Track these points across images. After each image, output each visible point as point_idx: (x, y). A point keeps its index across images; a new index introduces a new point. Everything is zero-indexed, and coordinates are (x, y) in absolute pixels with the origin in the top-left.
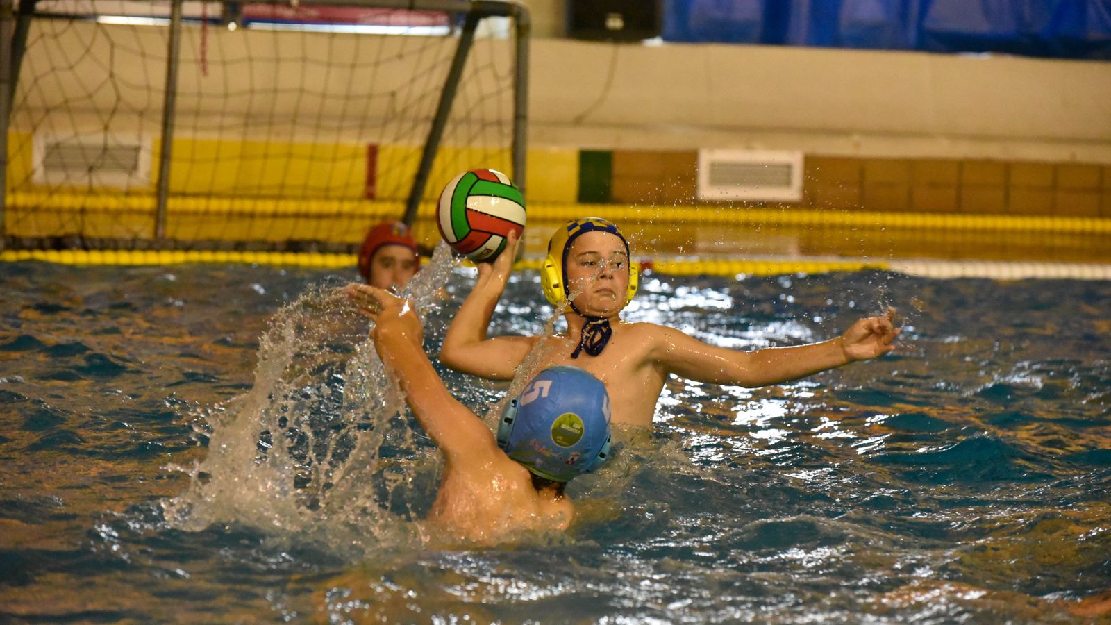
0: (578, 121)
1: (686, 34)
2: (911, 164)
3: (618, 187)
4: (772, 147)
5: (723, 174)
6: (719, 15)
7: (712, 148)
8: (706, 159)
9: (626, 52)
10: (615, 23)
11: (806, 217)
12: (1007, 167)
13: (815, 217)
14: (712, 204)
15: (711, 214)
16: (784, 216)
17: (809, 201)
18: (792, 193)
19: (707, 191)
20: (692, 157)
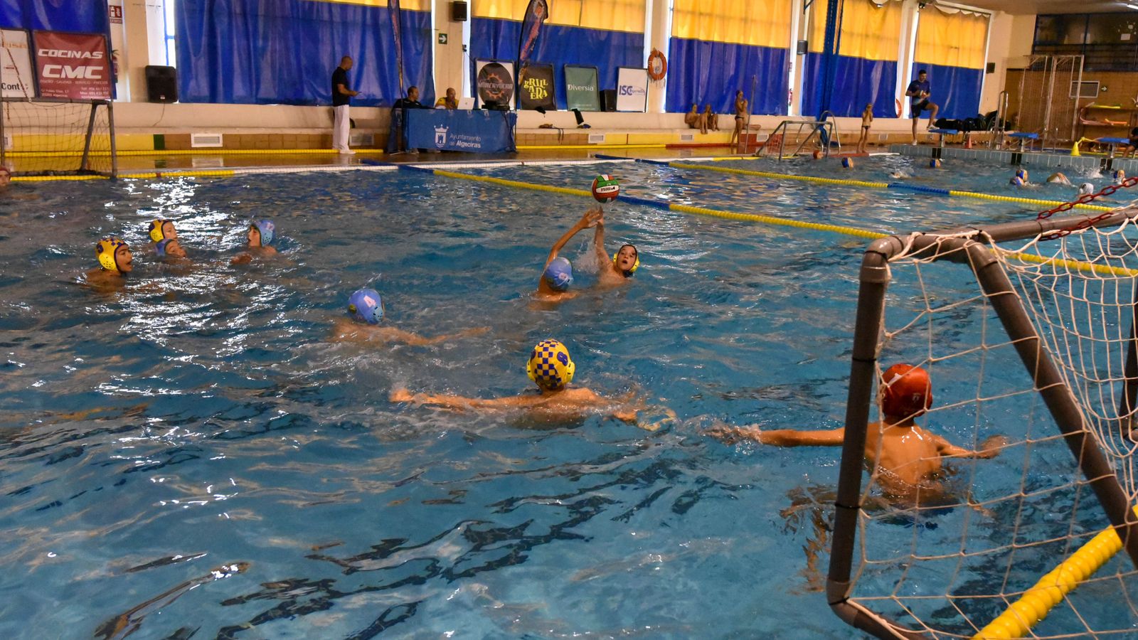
0: (154, 126)
1: (186, 100)
2: (254, 136)
3: (166, 145)
4: (214, 132)
5: (198, 140)
6: (196, 94)
7: (195, 133)
8: (193, 136)
9: (168, 106)
10: (163, 98)
11: (224, 152)
12: (282, 135)
13: (227, 152)
14: (197, 149)
15: (195, 152)
16: (218, 152)
17: (225, 147)
18: (220, 145)
19: (194, 145)
20: (190, 135)
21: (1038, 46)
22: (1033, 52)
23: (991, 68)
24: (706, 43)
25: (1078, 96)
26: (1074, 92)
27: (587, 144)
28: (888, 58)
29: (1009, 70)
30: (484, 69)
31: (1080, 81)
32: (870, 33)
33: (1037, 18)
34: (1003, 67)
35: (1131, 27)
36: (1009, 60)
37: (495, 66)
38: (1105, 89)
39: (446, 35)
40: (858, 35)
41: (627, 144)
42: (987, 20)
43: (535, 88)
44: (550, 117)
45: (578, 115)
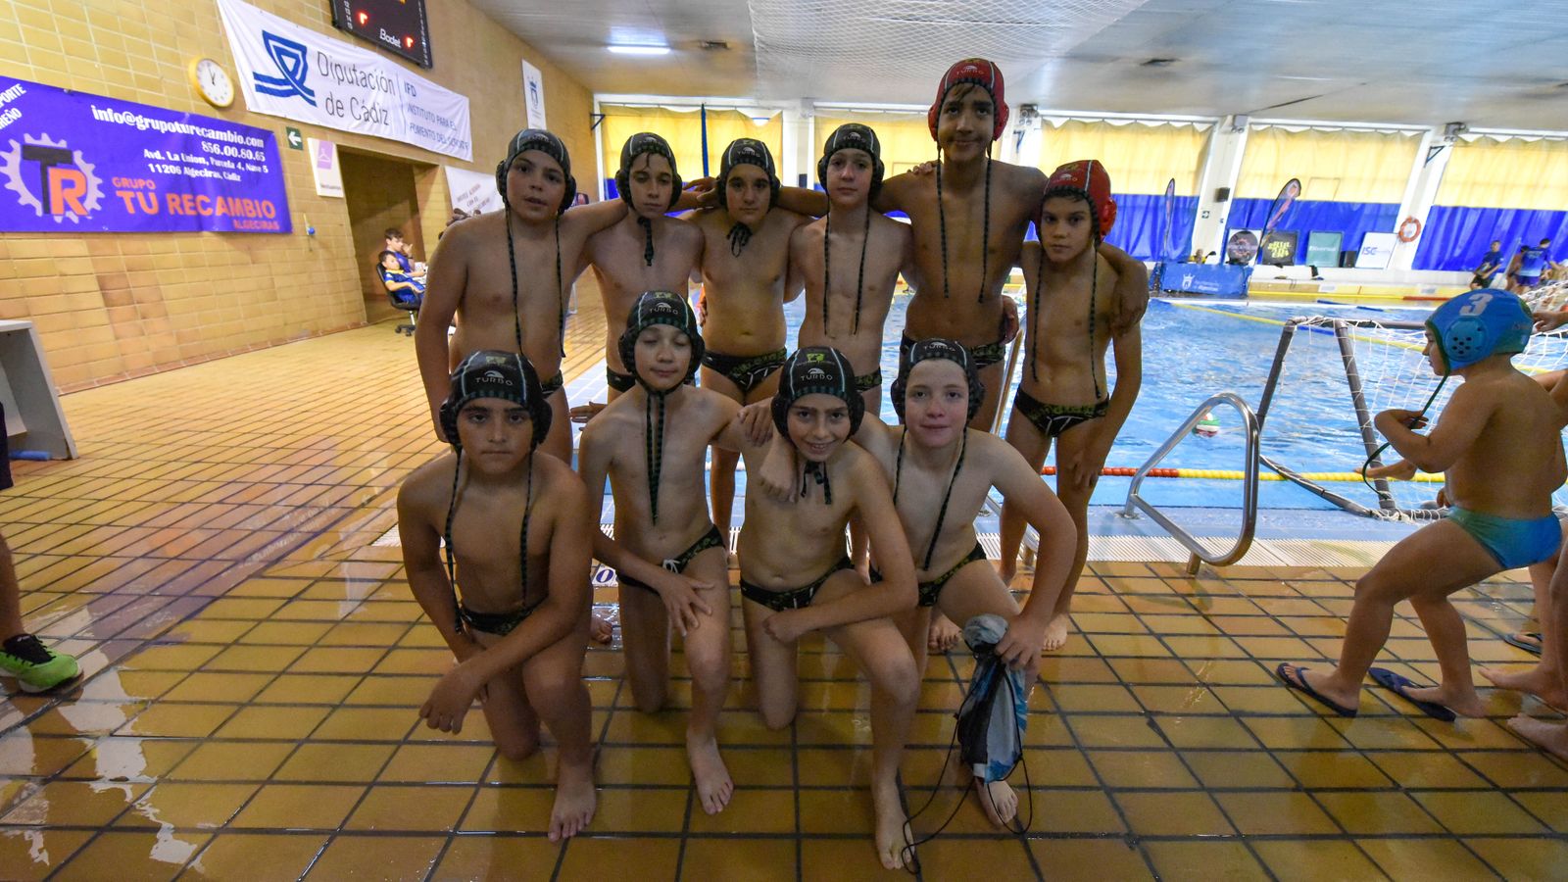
27: (1317, 292)
37: (1245, 233)
39: (1209, 212)
41: (1359, 294)
43: (1278, 249)
44: (1286, 270)
45: (1315, 271)
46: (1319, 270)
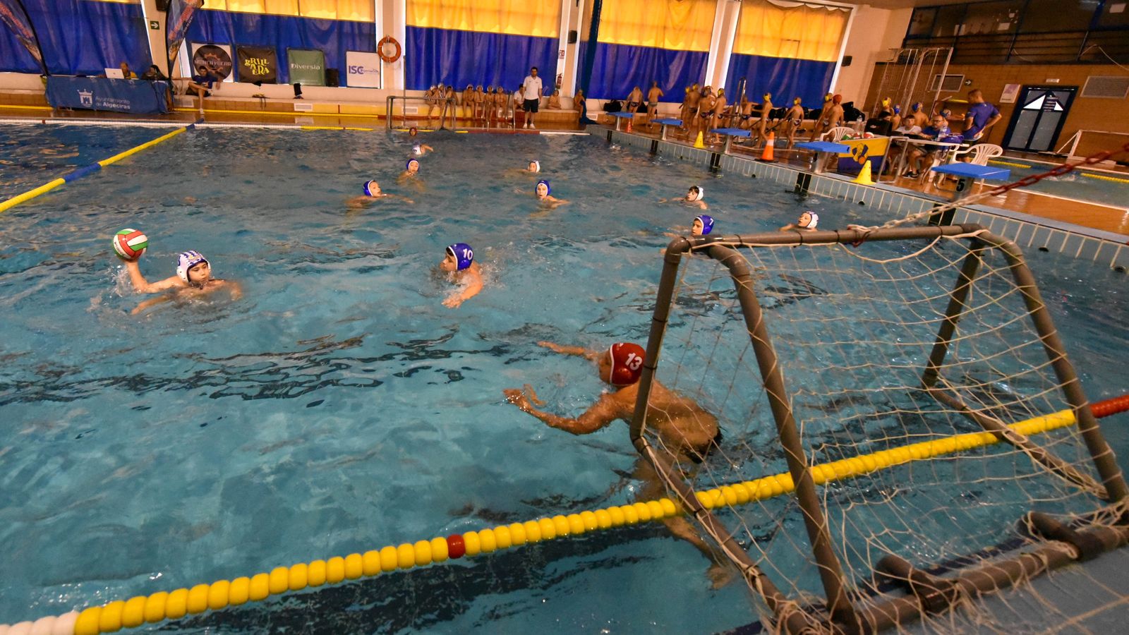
21: (909, 39)
22: (904, 45)
23: (847, 61)
24: (450, 32)
25: (940, 90)
26: (936, 86)
27: (293, 111)
28: (695, 47)
29: (877, 63)
30: (199, 51)
31: (944, 74)
32: (670, 24)
33: (914, 11)
34: (869, 60)
35: (1012, 15)
36: (880, 54)
37: (211, 47)
38: (969, 82)
39: (157, 23)
40: (653, 27)
41: (339, 113)
42: (846, 15)
43: (256, 66)
44: (266, 89)
45: (297, 89)
46: (302, 89)
